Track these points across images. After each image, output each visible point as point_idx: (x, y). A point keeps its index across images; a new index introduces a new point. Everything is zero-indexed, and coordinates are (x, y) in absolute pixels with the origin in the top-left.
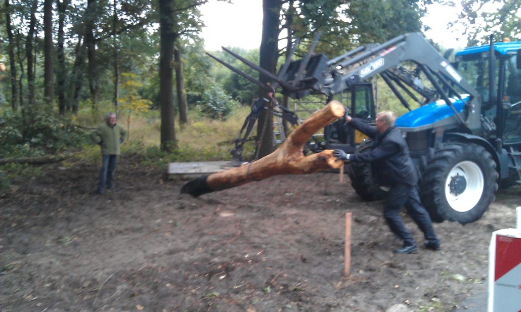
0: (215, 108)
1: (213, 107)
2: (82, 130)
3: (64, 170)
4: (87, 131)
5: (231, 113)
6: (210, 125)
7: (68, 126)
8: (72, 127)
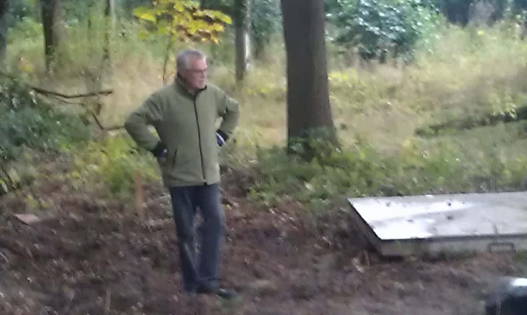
0: (376, 30)
1: (371, 28)
2: (47, 101)
3: (33, 225)
4: (61, 102)
5: (418, 43)
6: (374, 78)
7: (12, 90)
8: (24, 94)
